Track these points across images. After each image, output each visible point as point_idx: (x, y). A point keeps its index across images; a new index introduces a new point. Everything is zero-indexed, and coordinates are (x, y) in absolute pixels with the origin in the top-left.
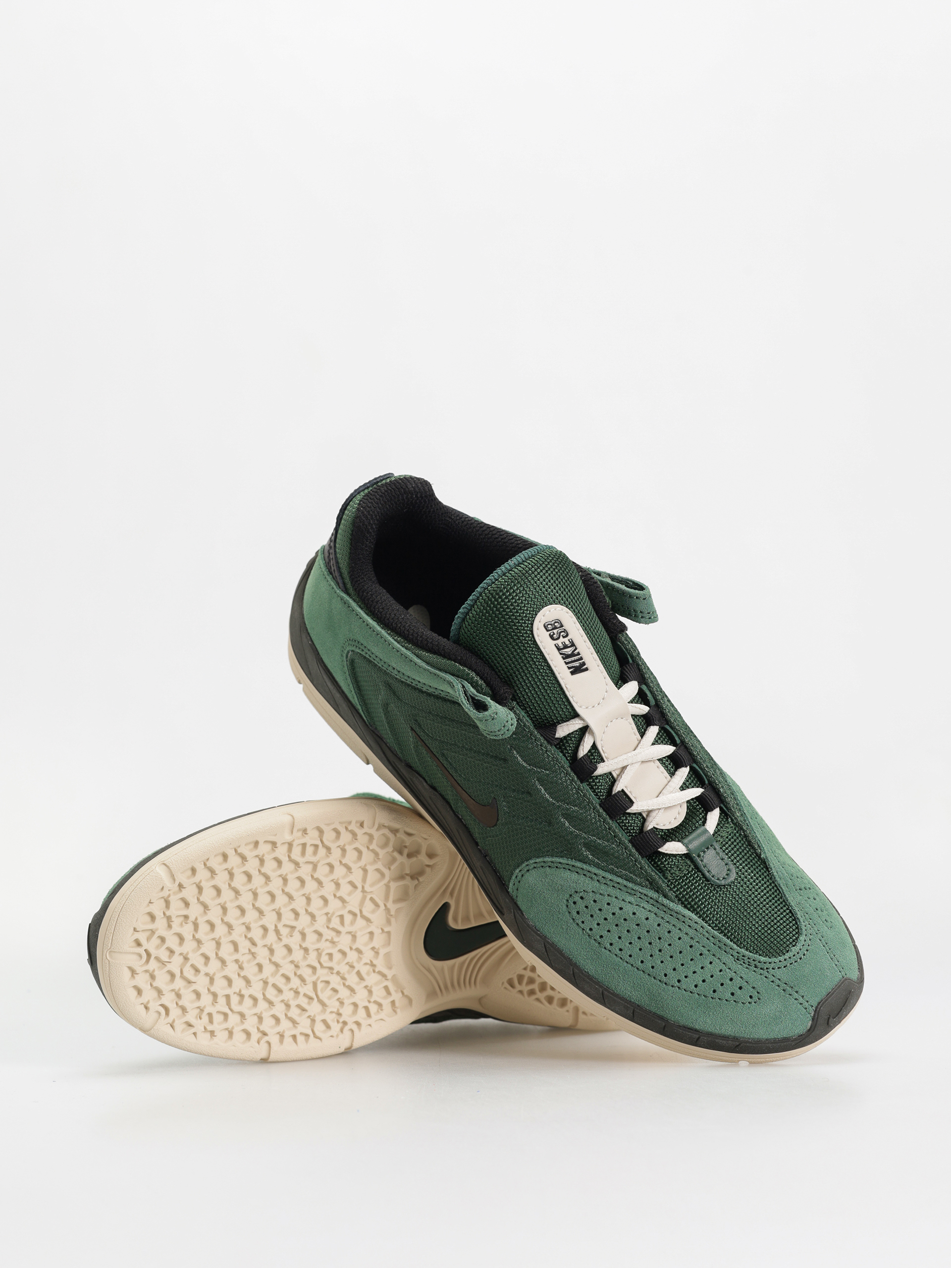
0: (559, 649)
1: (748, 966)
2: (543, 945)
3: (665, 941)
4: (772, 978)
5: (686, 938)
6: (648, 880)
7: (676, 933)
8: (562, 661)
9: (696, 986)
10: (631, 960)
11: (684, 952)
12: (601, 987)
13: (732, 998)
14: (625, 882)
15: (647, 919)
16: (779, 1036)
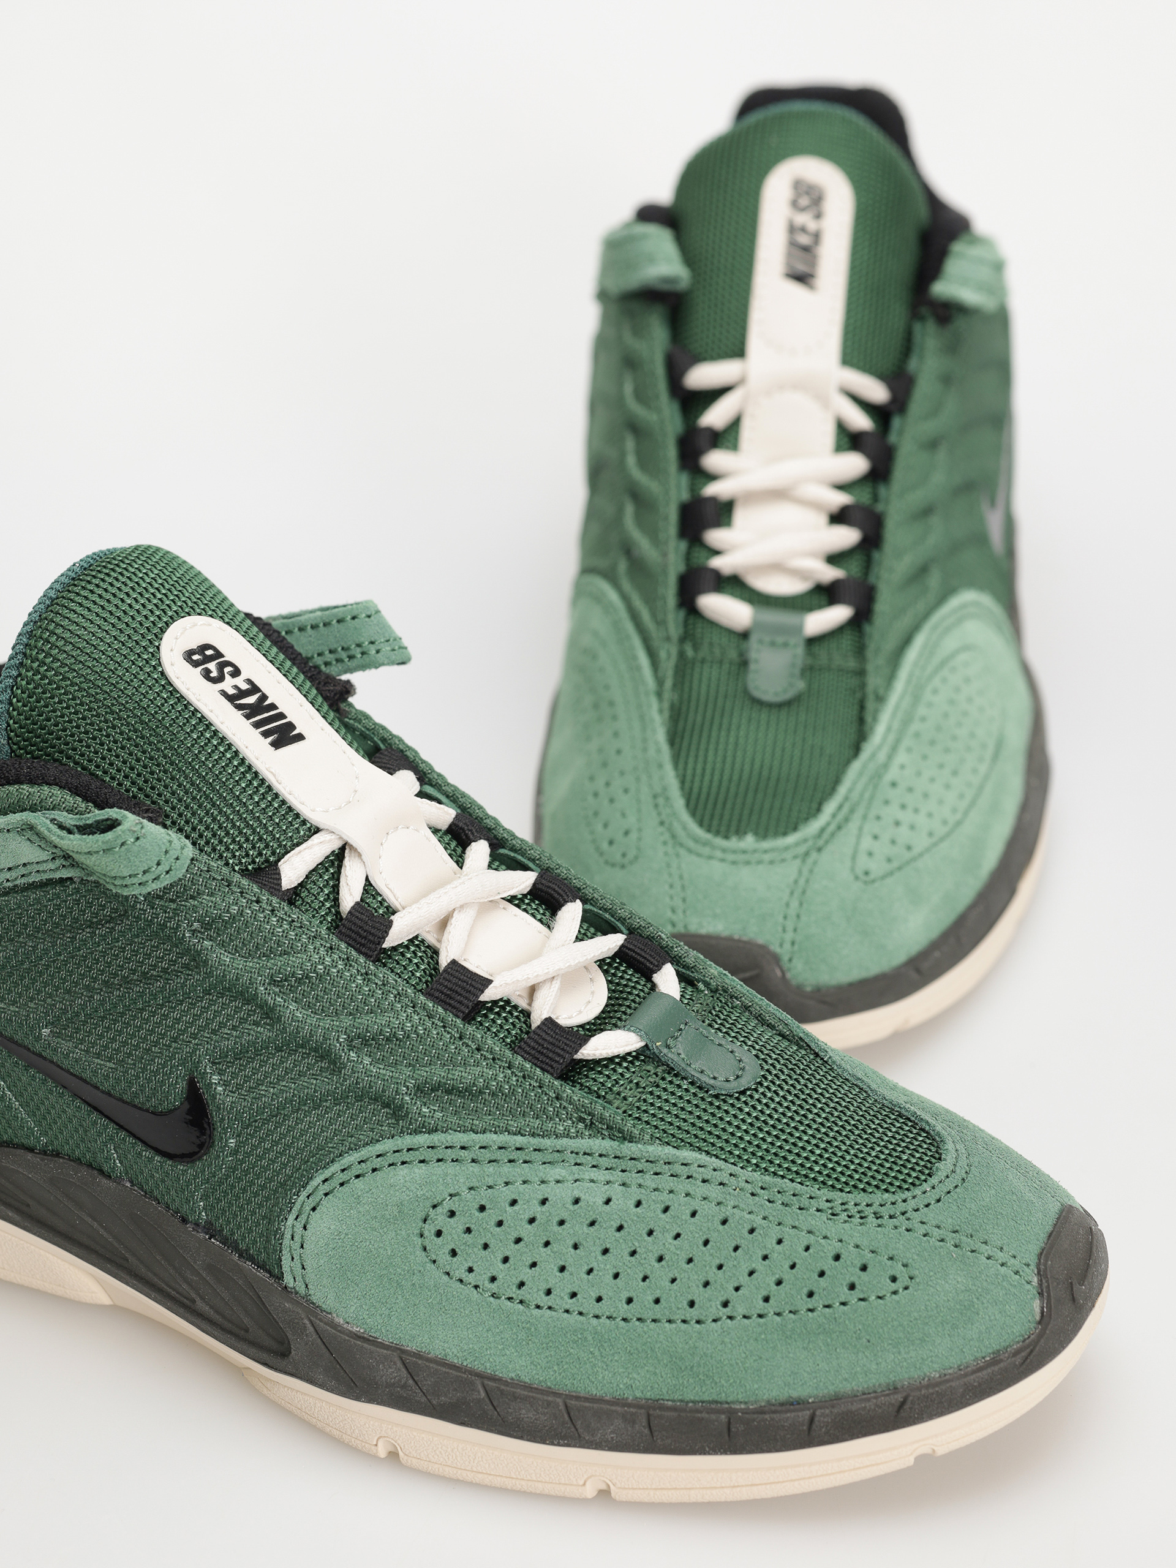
0: (231, 698)
1: (862, 1221)
2: (399, 1364)
3: (664, 1230)
4: (922, 1229)
5: (704, 1209)
6: (581, 1120)
7: (681, 1207)
8: (246, 724)
9: (766, 1299)
10: (603, 1308)
11: (713, 1237)
12: (556, 1394)
13: (853, 1297)
14: (536, 1142)
15: (608, 1201)
16: (984, 1350)
